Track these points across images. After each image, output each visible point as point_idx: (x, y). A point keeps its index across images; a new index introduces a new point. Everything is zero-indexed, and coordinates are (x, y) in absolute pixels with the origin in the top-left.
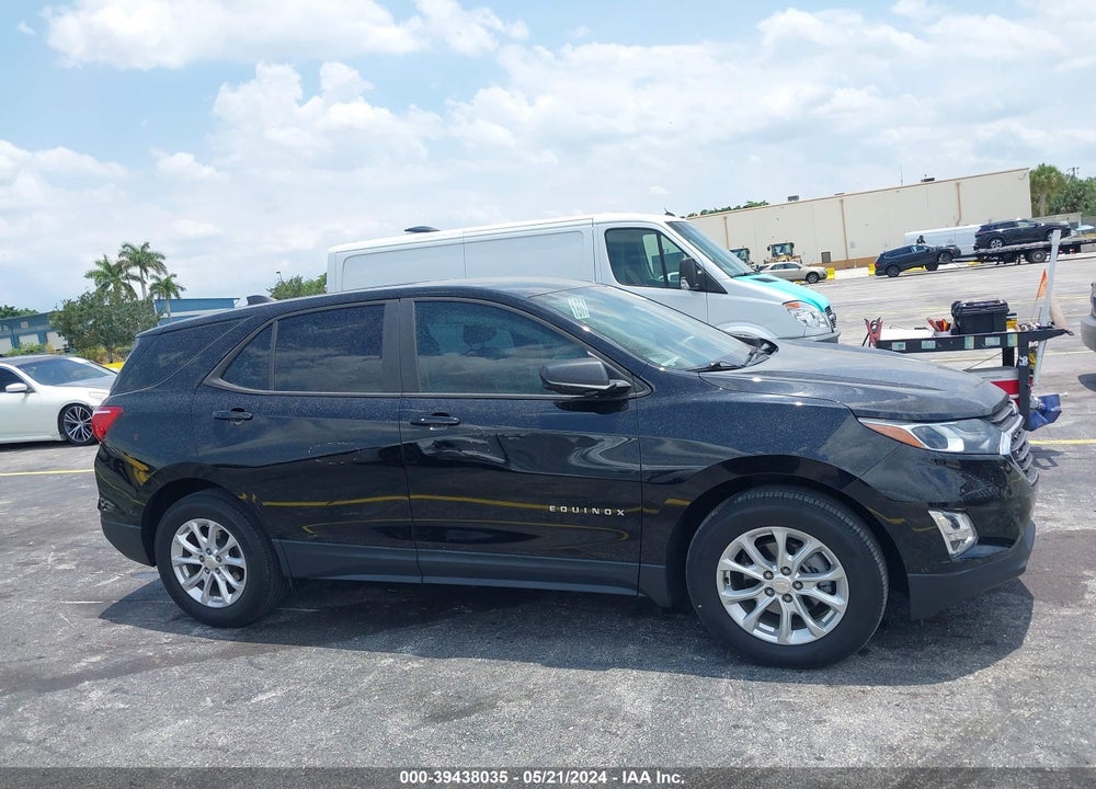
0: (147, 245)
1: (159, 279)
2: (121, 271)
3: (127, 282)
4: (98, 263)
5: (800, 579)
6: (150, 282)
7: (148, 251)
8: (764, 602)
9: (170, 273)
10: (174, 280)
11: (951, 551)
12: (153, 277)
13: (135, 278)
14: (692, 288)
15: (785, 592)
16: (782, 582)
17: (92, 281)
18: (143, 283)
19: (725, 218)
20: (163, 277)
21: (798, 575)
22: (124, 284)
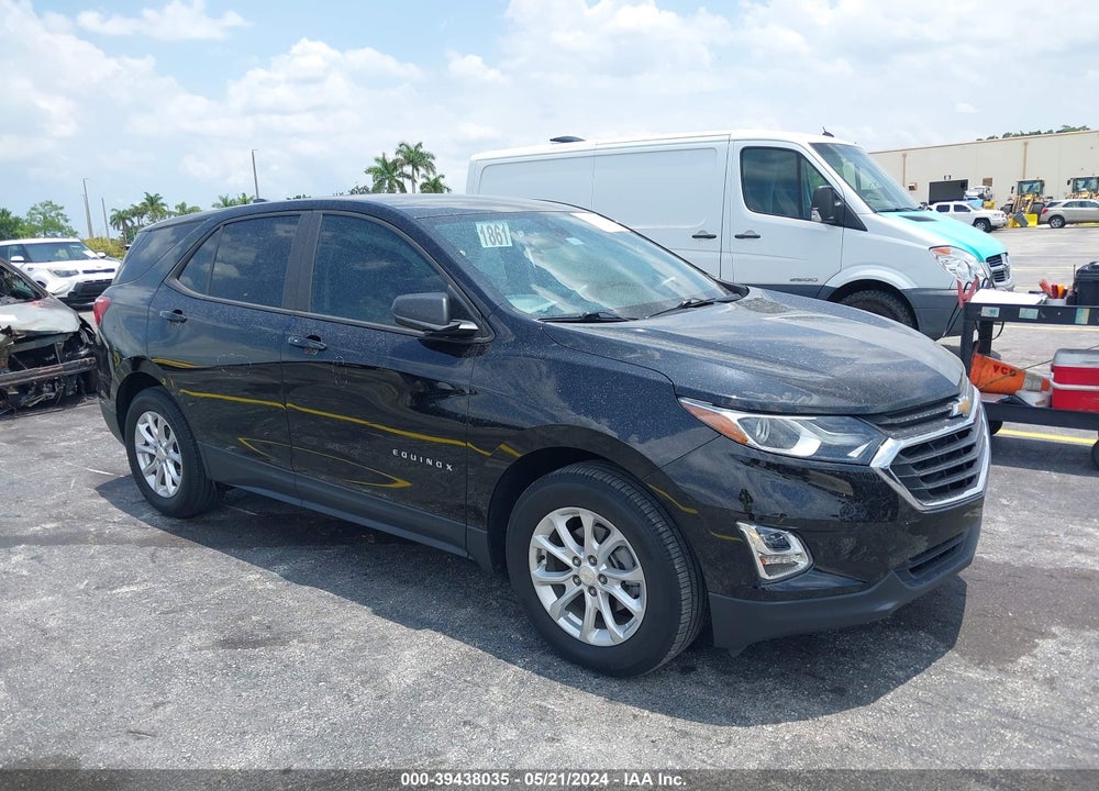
0: (420, 145)
1: (428, 179)
2: (395, 169)
3: (400, 179)
4: (377, 160)
5: (606, 573)
6: (421, 181)
7: (421, 150)
8: (572, 590)
9: (438, 174)
10: (442, 181)
11: (763, 574)
12: (423, 176)
13: (408, 177)
14: (825, 220)
15: (590, 584)
16: (589, 572)
17: (371, 176)
18: (414, 181)
19: (1026, 144)
20: (432, 177)
21: (604, 567)
22: (397, 181)
